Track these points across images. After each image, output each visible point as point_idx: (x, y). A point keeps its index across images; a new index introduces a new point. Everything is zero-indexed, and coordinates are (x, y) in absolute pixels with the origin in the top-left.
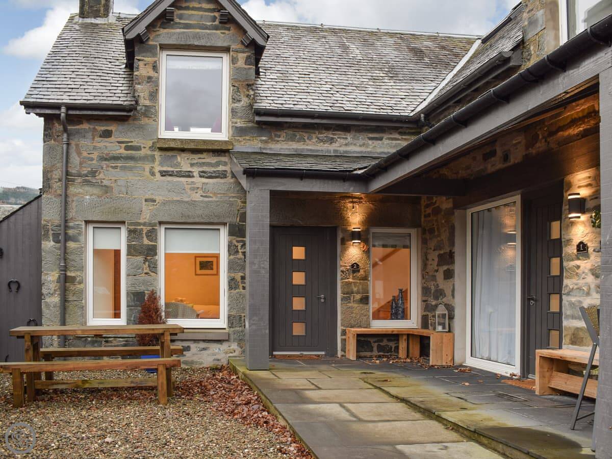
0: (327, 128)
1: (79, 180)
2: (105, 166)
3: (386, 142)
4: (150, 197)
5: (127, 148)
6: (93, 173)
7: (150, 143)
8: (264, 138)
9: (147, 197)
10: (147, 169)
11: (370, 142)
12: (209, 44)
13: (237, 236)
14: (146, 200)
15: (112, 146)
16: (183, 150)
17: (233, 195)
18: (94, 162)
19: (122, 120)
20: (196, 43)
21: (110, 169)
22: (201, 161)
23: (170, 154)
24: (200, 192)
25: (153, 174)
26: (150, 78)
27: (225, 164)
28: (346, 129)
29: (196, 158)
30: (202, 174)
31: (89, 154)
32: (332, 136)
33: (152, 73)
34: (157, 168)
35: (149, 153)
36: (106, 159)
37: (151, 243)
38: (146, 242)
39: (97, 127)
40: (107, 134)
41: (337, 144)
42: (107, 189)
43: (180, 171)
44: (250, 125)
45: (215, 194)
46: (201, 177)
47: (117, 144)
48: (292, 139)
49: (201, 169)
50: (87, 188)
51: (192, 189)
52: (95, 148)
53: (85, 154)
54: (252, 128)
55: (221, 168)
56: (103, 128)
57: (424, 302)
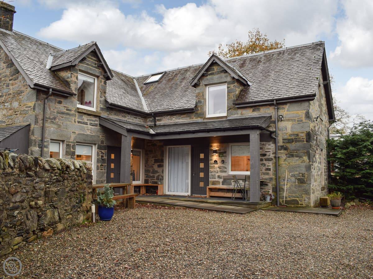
0: (124, 112)
1: (49, 121)
2: (59, 116)
3: (138, 119)
4: (74, 131)
5: (67, 110)
6: (55, 118)
7: (74, 109)
8: (108, 113)
9: (73, 131)
10: (73, 120)
11: (134, 119)
12: (94, 73)
13: (100, 149)
14: (73, 132)
15: (61, 108)
16: (85, 114)
17: (99, 133)
18: (55, 114)
19: (66, 97)
20: (90, 72)
21: (61, 118)
22: (91, 119)
23: (81, 114)
24: (90, 131)
25: (75, 122)
26: (75, 82)
27: (97, 121)
28: (129, 113)
29: (89, 118)
30: (91, 124)
31: (54, 110)
32: (125, 115)
33: (76, 80)
34: (77, 120)
35: (74, 113)
36: (59, 113)
37: (73, 150)
38: (72, 150)
39: (57, 99)
40: (60, 102)
41: (127, 118)
42: (59, 126)
43: (84, 122)
44: (105, 107)
45: (94, 132)
46: (90, 125)
47: (63, 107)
48: (115, 114)
49: (90, 122)
50: (53, 125)
51: (88, 129)
52: (56, 108)
53: (52, 110)
54: (105, 108)
55: (96, 122)
56: (59, 100)
57: (146, 174)
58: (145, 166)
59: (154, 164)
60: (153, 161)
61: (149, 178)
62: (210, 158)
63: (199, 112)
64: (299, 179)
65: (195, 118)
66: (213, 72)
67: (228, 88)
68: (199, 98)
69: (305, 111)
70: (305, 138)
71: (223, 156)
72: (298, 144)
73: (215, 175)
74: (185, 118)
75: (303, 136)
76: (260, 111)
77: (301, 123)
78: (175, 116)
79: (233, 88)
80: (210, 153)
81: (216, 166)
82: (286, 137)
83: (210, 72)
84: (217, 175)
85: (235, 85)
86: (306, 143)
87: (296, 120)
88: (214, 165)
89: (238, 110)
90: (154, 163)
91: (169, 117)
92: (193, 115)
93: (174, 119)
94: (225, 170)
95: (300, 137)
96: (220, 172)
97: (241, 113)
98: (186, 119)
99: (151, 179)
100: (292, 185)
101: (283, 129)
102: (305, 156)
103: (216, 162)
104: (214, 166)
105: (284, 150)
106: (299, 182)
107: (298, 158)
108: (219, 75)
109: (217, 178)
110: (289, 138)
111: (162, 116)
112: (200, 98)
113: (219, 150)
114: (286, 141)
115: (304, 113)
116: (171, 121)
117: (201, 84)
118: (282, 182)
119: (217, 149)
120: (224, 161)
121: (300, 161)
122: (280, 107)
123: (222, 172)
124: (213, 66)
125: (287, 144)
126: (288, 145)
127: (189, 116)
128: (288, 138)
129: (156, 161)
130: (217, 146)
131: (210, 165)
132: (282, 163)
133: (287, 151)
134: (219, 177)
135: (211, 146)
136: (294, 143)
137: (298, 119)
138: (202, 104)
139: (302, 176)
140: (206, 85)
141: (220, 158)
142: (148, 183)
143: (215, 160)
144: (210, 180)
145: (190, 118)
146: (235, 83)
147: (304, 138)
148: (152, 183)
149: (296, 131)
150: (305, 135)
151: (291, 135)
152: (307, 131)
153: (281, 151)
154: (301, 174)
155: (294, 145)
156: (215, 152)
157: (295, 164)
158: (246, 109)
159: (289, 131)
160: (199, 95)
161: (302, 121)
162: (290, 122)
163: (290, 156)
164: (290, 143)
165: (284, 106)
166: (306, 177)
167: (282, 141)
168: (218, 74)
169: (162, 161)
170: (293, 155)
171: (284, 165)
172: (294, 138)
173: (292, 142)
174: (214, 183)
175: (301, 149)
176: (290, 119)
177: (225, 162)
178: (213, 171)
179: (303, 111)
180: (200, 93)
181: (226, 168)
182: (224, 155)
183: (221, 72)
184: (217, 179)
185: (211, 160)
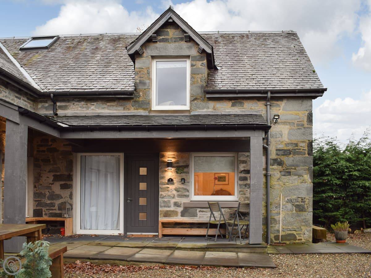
57: (35, 201)
58: (35, 187)
59: (53, 184)
60: (52, 178)
61: (42, 207)
62: (160, 174)
63: (141, 99)
64: (297, 206)
65: (132, 108)
66: (166, 37)
67: (192, 65)
68: (141, 77)
69: (308, 112)
70: (307, 149)
71: (184, 173)
72: (298, 157)
73: (169, 201)
74: (115, 108)
75: (303, 147)
76: (243, 107)
77: (302, 129)
78: (95, 103)
79: (200, 67)
80: (160, 168)
81: (171, 187)
82: (281, 147)
83: (161, 37)
84: (173, 201)
85: (203, 62)
86: (308, 156)
87: (296, 124)
88: (168, 186)
89: (209, 102)
90: (52, 181)
91: (83, 103)
92: (129, 104)
93: (93, 107)
94: (187, 193)
95: (301, 148)
96: (178, 197)
97: (214, 107)
98: (116, 110)
99: (48, 208)
100: (288, 214)
101: (276, 135)
102: (306, 174)
103: (170, 181)
104: (168, 188)
105: (278, 165)
106: (298, 209)
107: (296, 177)
108: (177, 44)
109: (172, 205)
110: (286, 148)
111: (68, 101)
112: (143, 77)
113: (177, 162)
114: (281, 152)
115: (306, 115)
116: (88, 111)
117: (145, 55)
118: (274, 210)
119: (173, 160)
120: (184, 179)
121: (300, 181)
122: (273, 103)
123: (180, 196)
124: (168, 29)
125: (282, 156)
126: (284, 159)
127: (121, 106)
128: (283, 148)
129: (57, 178)
130: (173, 156)
131: (160, 186)
132: (275, 183)
133: (282, 167)
134: (176, 204)
135: (163, 156)
136: (292, 155)
137: (298, 123)
138: (146, 87)
139: (302, 201)
140: (153, 57)
141: (179, 175)
142: (42, 216)
143: (170, 177)
144: (160, 209)
145: (124, 108)
146: (204, 60)
147: (305, 150)
148: (49, 217)
149: (294, 139)
150: (307, 145)
151: (288, 144)
152: (309, 140)
153: (273, 167)
154: (300, 199)
155: (292, 159)
156: (170, 165)
157: (293, 184)
158: (221, 101)
159: (286, 138)
160: (142, 72)
161: (303, 125)
162: (288, 127)
163: (287, 174)
164: (286, 155)
165: (279, 103)
166: (306, 203)
167: (275, 152)
168: (175, 42)
169: (70, 178)
170: (290, 172)
171: (277, 187)
172: (292, 149)
173: (289, 155)
174: (167, 214)
175: (302, 164)
176: (287, 122)
177: (185, 182)
178: (165, 196)
179: (305, 112)
180: (143, 68)
181: (188, 191)
182: (185, 170)
183: (180, 40)
184: (172, 208)
185: (163, 178)
